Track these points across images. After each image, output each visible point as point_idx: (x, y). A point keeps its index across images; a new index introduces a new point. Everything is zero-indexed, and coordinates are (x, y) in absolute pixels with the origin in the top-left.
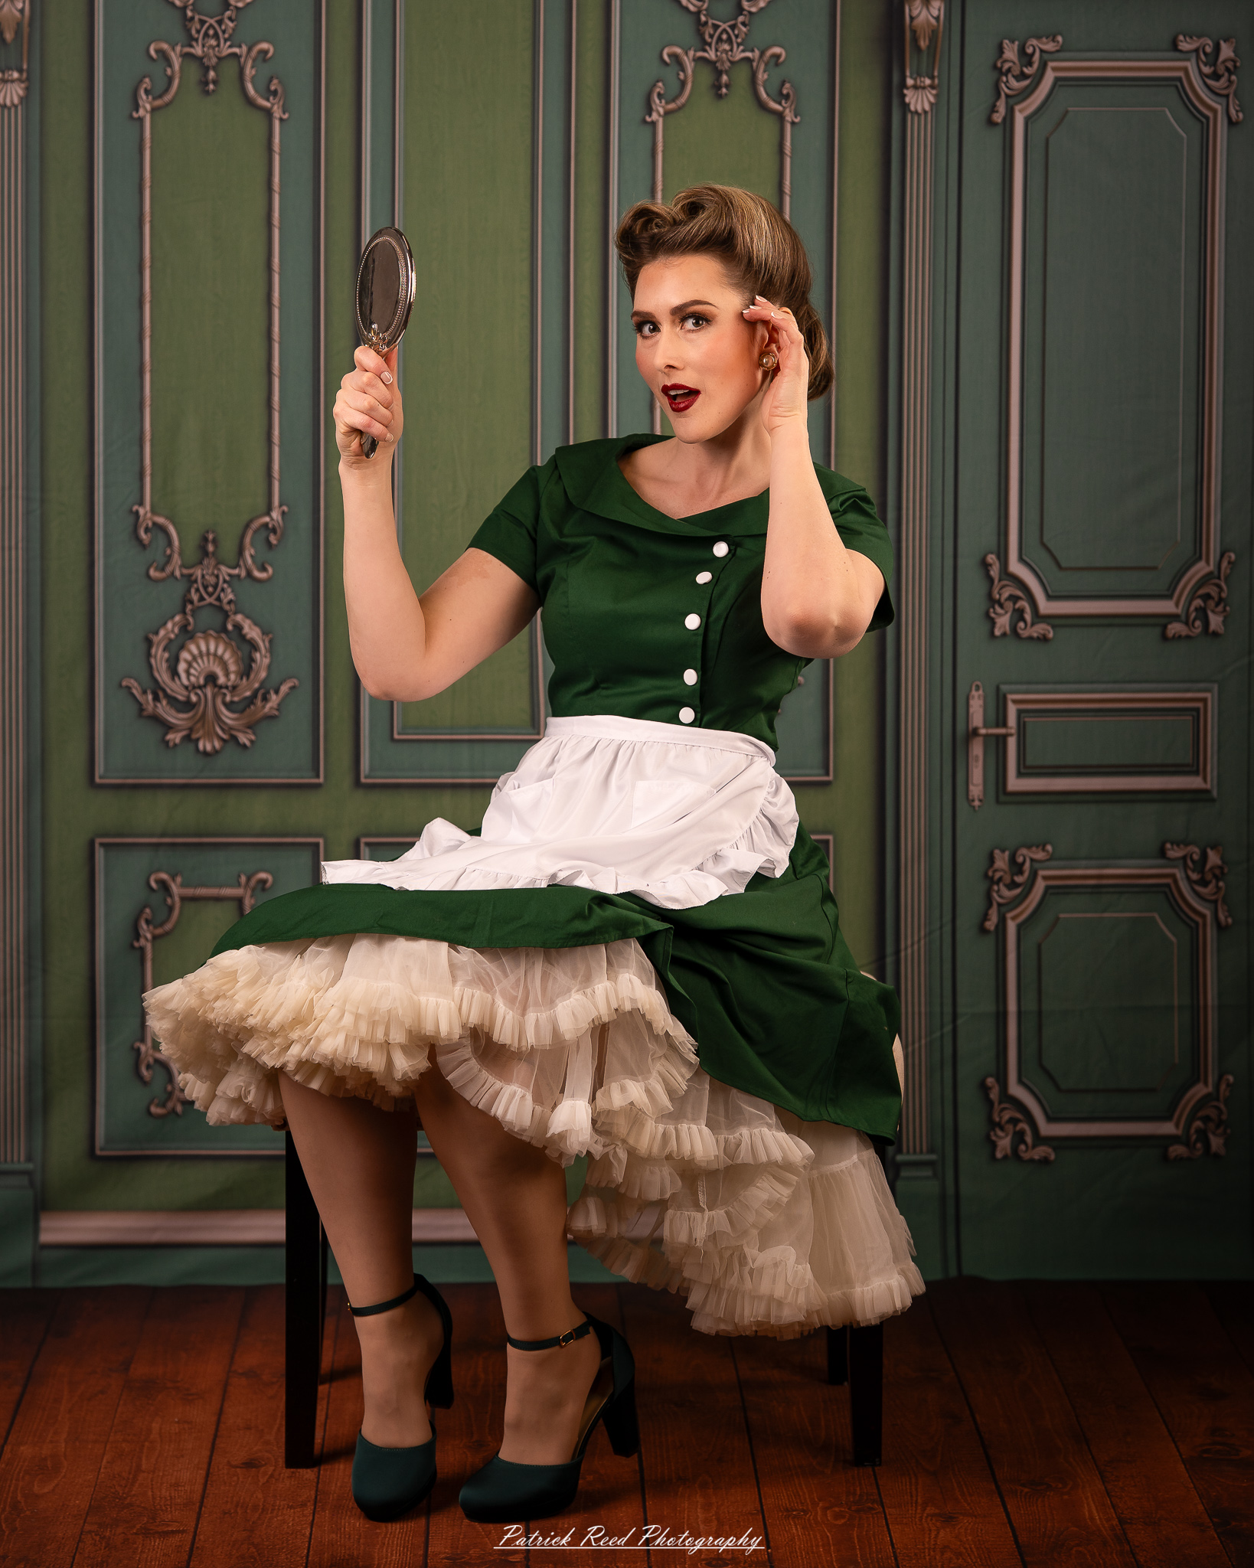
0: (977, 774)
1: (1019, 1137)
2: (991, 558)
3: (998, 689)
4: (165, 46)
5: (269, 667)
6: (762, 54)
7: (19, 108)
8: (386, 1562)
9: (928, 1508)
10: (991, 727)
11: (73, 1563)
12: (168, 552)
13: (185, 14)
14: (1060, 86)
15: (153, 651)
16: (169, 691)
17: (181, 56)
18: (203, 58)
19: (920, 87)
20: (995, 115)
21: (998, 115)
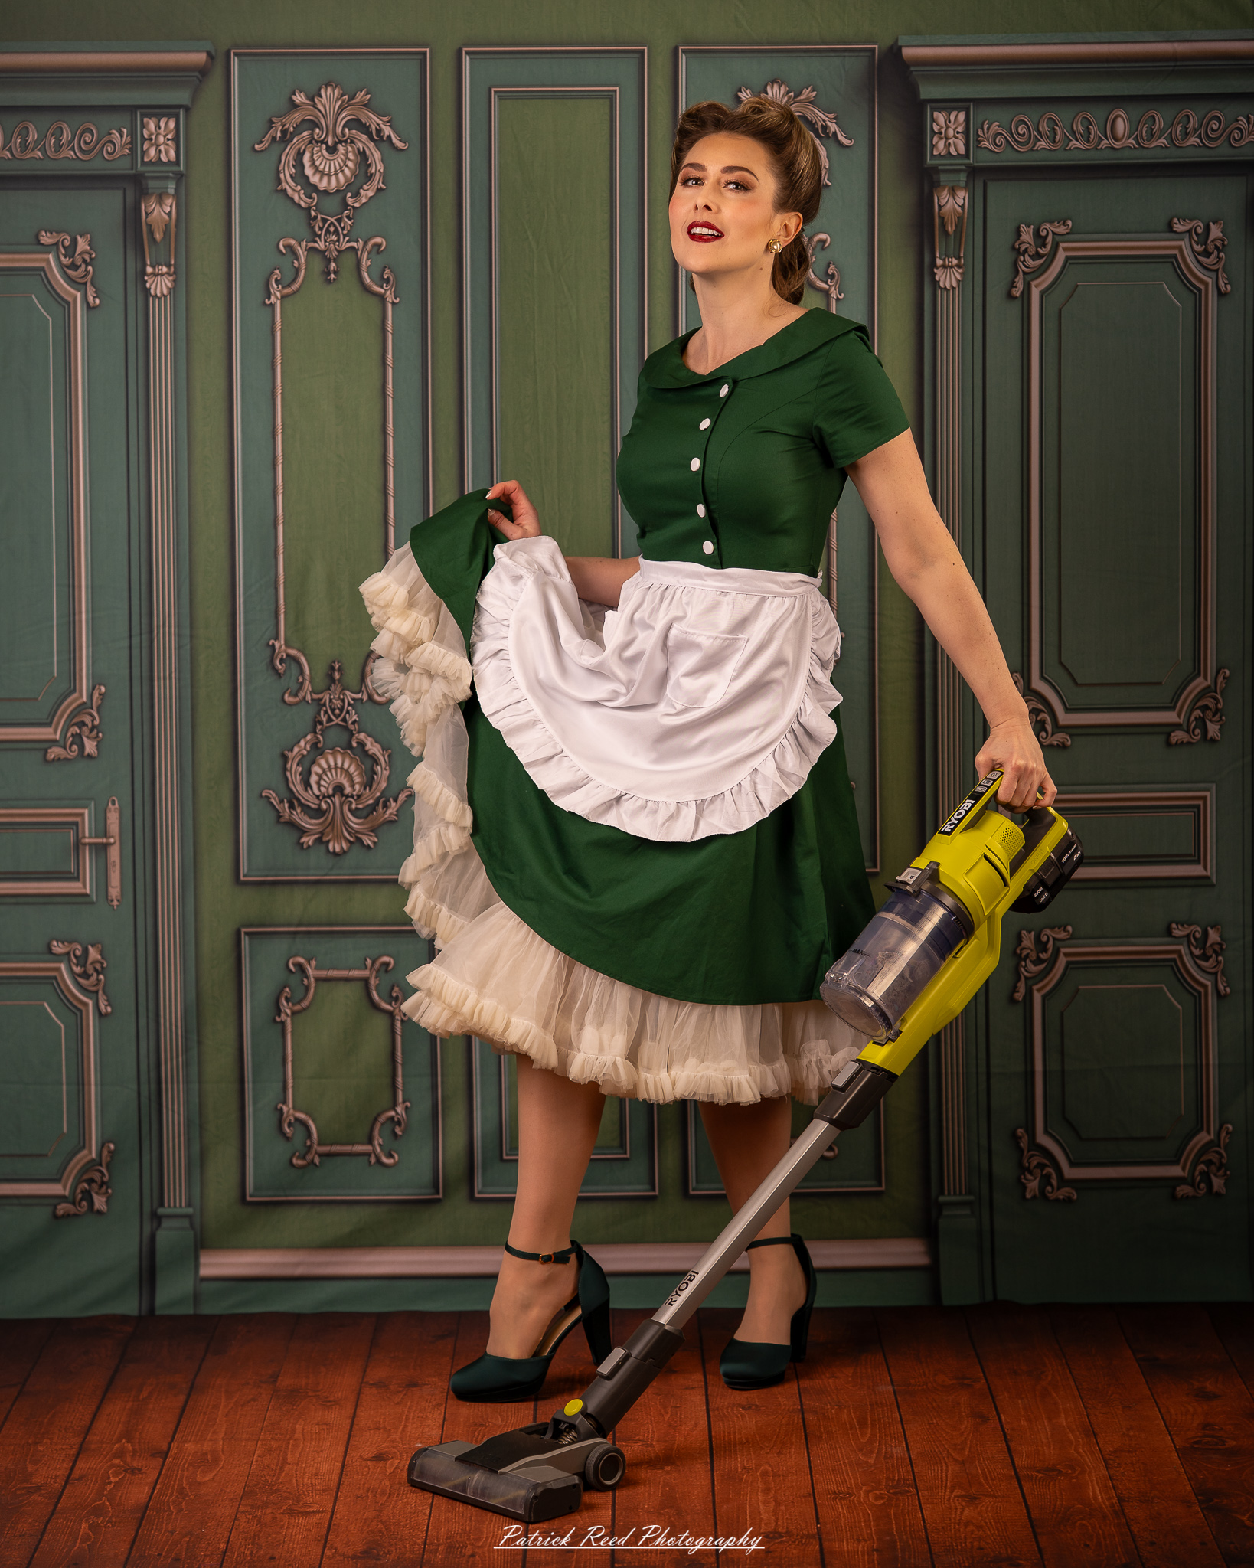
1: (1046, 1180)
4: (293, 242)
5: (389, 778)
7: (168, 297)
9: (956, 1491)
12: (301, 680)
13: (310, 214)
14: (1070, 264)
15: (289, 766)
16: (302, 800)
17: (306, 250)
18: (325, 251)
19: (949, 266)
20: (1014, 290)
21: (1017, 289)
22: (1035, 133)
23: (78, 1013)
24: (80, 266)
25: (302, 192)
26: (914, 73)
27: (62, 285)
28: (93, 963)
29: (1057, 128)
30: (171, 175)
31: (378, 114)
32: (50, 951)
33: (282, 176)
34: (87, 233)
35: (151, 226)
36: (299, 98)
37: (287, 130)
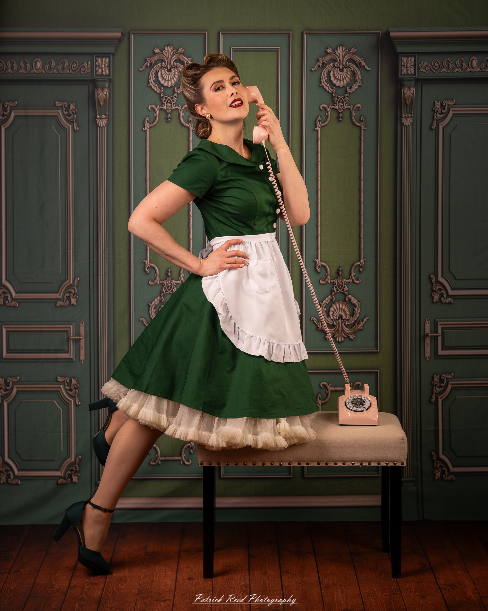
0: (428, 349)
1: (443, 472)
2: (432, 276)
3: (435, 320)
4: (154, 106)
6: (354, 107)
7: (105, 127)
8: (237, 609)
9: (416, 593)
10: (433, 333)
11: (134, 609)
12: (155, 276)
13: (161, 96)
14: (455, 116)
15: (150, 309)
17: (159, 109)
18: (166, 110)
19: (407, 117)
20: (432, 126)
21: (434, 126)
22: (441, 66)
23: (68, 405)
24: (71, 115)
25: (158, 87)
26: (394, 42)
27: (64, 122)
28: (74, 385)
29: (450, 64)
30: (107, 80)
31: (187, 57)
32: (57, 381)
33: (150, 80)
34: (74, 102)
35: (99, 99)
36: (157, 51)
37: (152, 63)
